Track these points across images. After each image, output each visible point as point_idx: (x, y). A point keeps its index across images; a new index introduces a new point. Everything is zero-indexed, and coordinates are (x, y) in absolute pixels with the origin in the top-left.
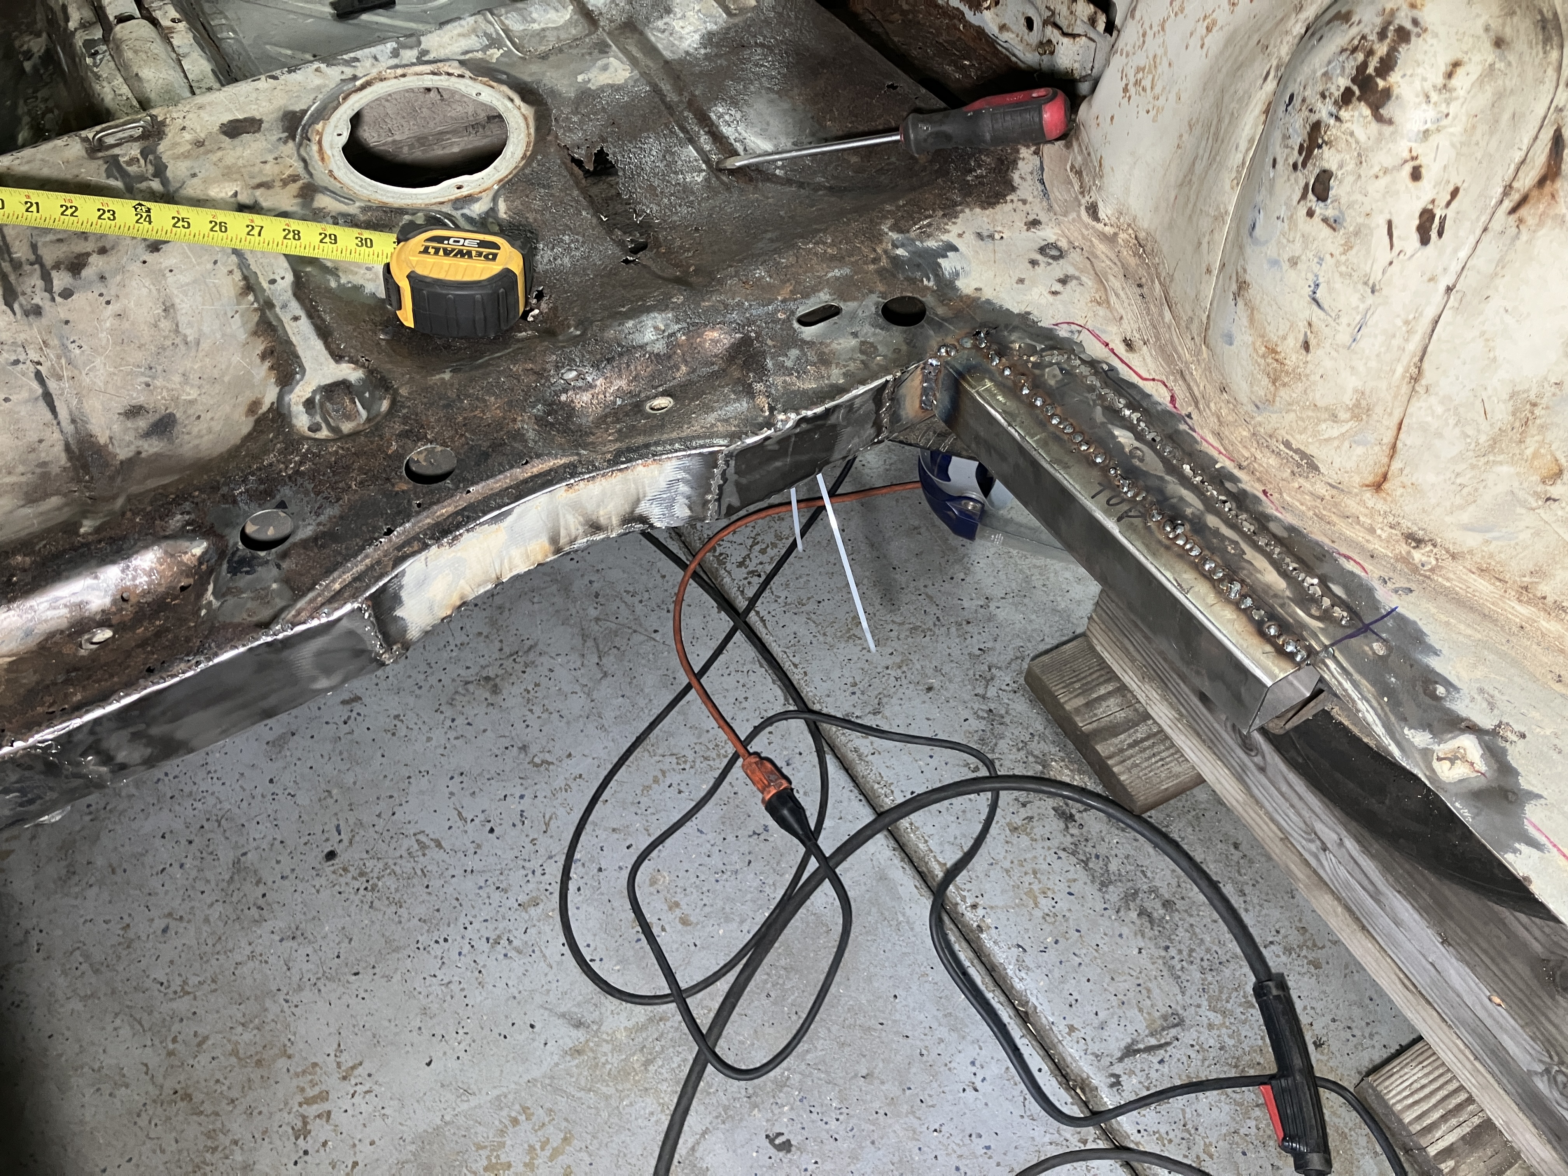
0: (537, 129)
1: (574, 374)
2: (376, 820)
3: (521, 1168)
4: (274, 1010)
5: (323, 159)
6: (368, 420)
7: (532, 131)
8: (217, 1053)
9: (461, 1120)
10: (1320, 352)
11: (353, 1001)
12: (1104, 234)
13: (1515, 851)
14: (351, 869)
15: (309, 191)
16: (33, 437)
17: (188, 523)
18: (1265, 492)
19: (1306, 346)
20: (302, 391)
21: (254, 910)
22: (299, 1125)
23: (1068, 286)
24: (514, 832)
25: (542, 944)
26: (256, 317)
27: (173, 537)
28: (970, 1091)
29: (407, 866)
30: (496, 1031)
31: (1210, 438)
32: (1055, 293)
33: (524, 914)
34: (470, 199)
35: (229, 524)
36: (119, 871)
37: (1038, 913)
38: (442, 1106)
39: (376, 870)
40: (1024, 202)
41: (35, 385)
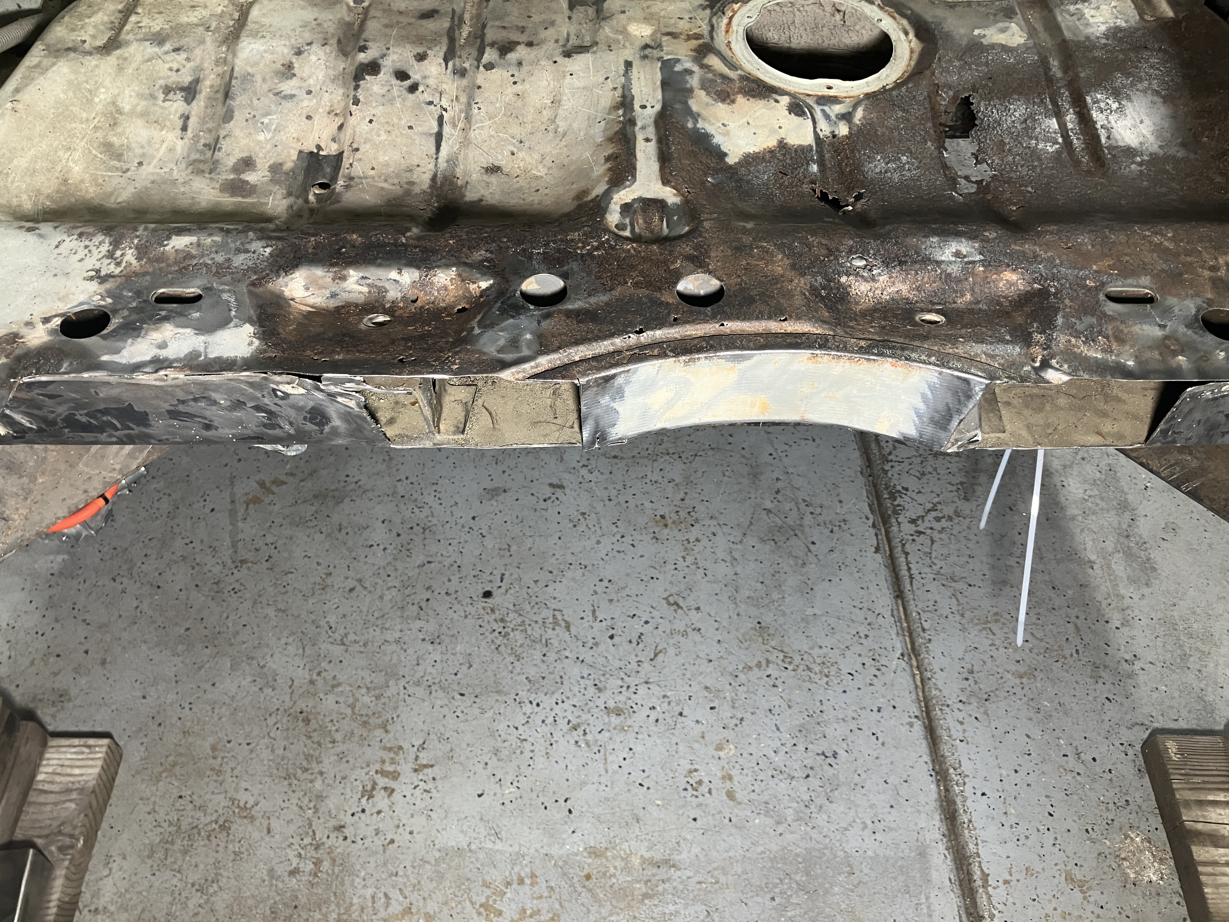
1: (863, 263)
2: (532, 584)
4: (392, 690)
5: (727, 31)
6: (667, 237)
7: (913, 63)
8: (341, 700)
11: (450, 716)
14: (497, 612)
15: (705, 50)
16: (415, 161)
17: (487, 260)
20: (626, 195)
21: (416, 607)
22: (369, 788)
24: (629, 647)
26: (617, 128)
27: (470, 266)
29: (536, 631)
30: (541, 799)
33: (605, 717)
34: (834, 100)
36: (344, 531)
38: (475, 835)
39: (514, 622)
41: (435, 124)
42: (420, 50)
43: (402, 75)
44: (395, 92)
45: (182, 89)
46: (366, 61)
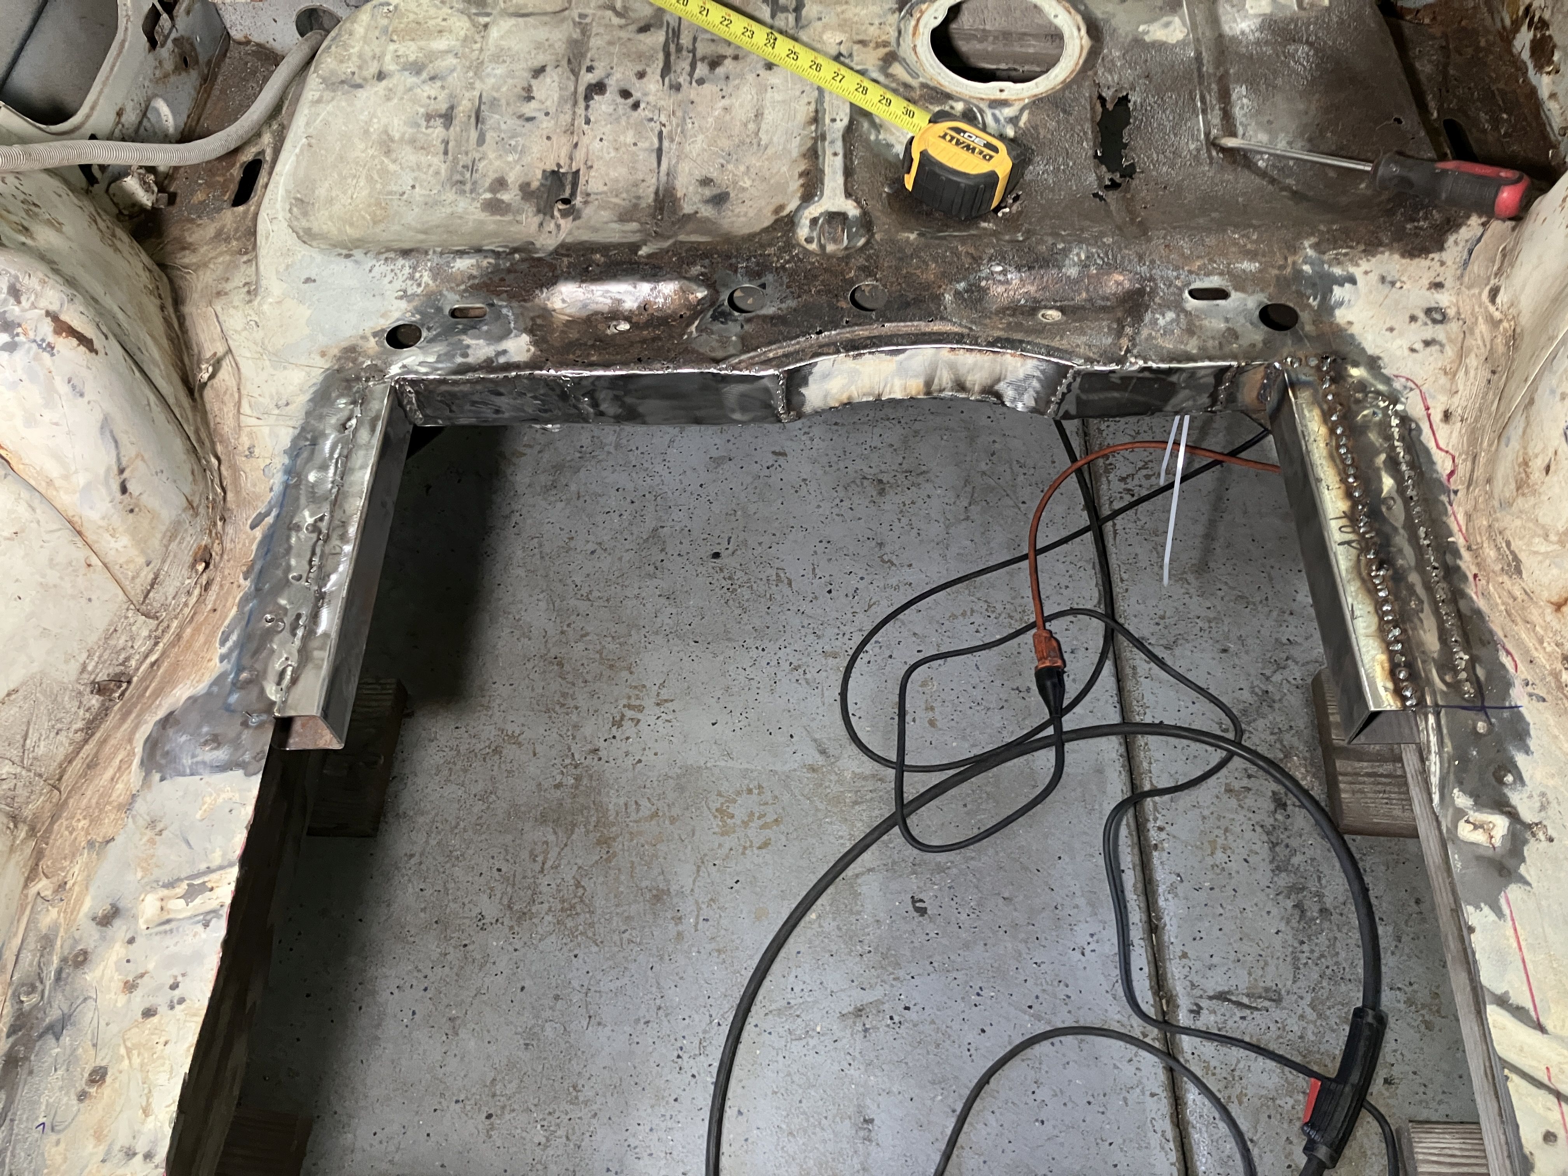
0: (1086, 61)
1: (999, 269)
2: (756, 546)
3: (739, 822)
4: (634, 638)
5: (914, 34)
6: (846, 248)
7: (1081, 61)
8: (590, 647)
9: (716, 771)
10: (1555, 479)
11: (685, 658)
12: (1491, 317)
13: (1478, 907)
14: (725, 571)
15: (891, 58)
16: (640, 176)
17: (702, 274)
18: (1475, 576)
19: (1548, 469)
20: (815, 210)
21: (652, 567)
22: (618, 718)
23: (1429, 349)
25: (826, 685)
26: (809, 143)
27: (689, 279)
28: (1077, 954)
29: (761, 588)
30: (767, 727)
31: (1461, 517)
32: (1413, 350)
33: (823, 659)
34: (1004, 103)
35: (726, 285)
36: (582, 499)
37: (1210, 861)
38: (709, 755)
39: (741, 580)
40: (1442, 264)
41: (656, 141)
42: (640, 68)
43: (626, 94)
44: (621, 111)
45: (440, 116)
46: (594, 82)
